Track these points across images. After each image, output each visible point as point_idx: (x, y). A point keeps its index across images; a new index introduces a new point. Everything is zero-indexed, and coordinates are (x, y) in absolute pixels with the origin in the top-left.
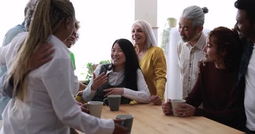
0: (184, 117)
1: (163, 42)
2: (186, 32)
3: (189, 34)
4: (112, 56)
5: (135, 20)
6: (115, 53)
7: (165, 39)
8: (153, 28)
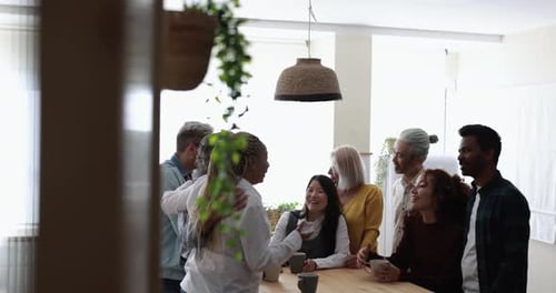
0: (386, 282)
1: (379, 176)
2: (399, 160)
3: (403, 163)
4: (308, 198)
5: (335, 146)
6: (313, 194)
7: (381, 171)
8: (362, 154)
